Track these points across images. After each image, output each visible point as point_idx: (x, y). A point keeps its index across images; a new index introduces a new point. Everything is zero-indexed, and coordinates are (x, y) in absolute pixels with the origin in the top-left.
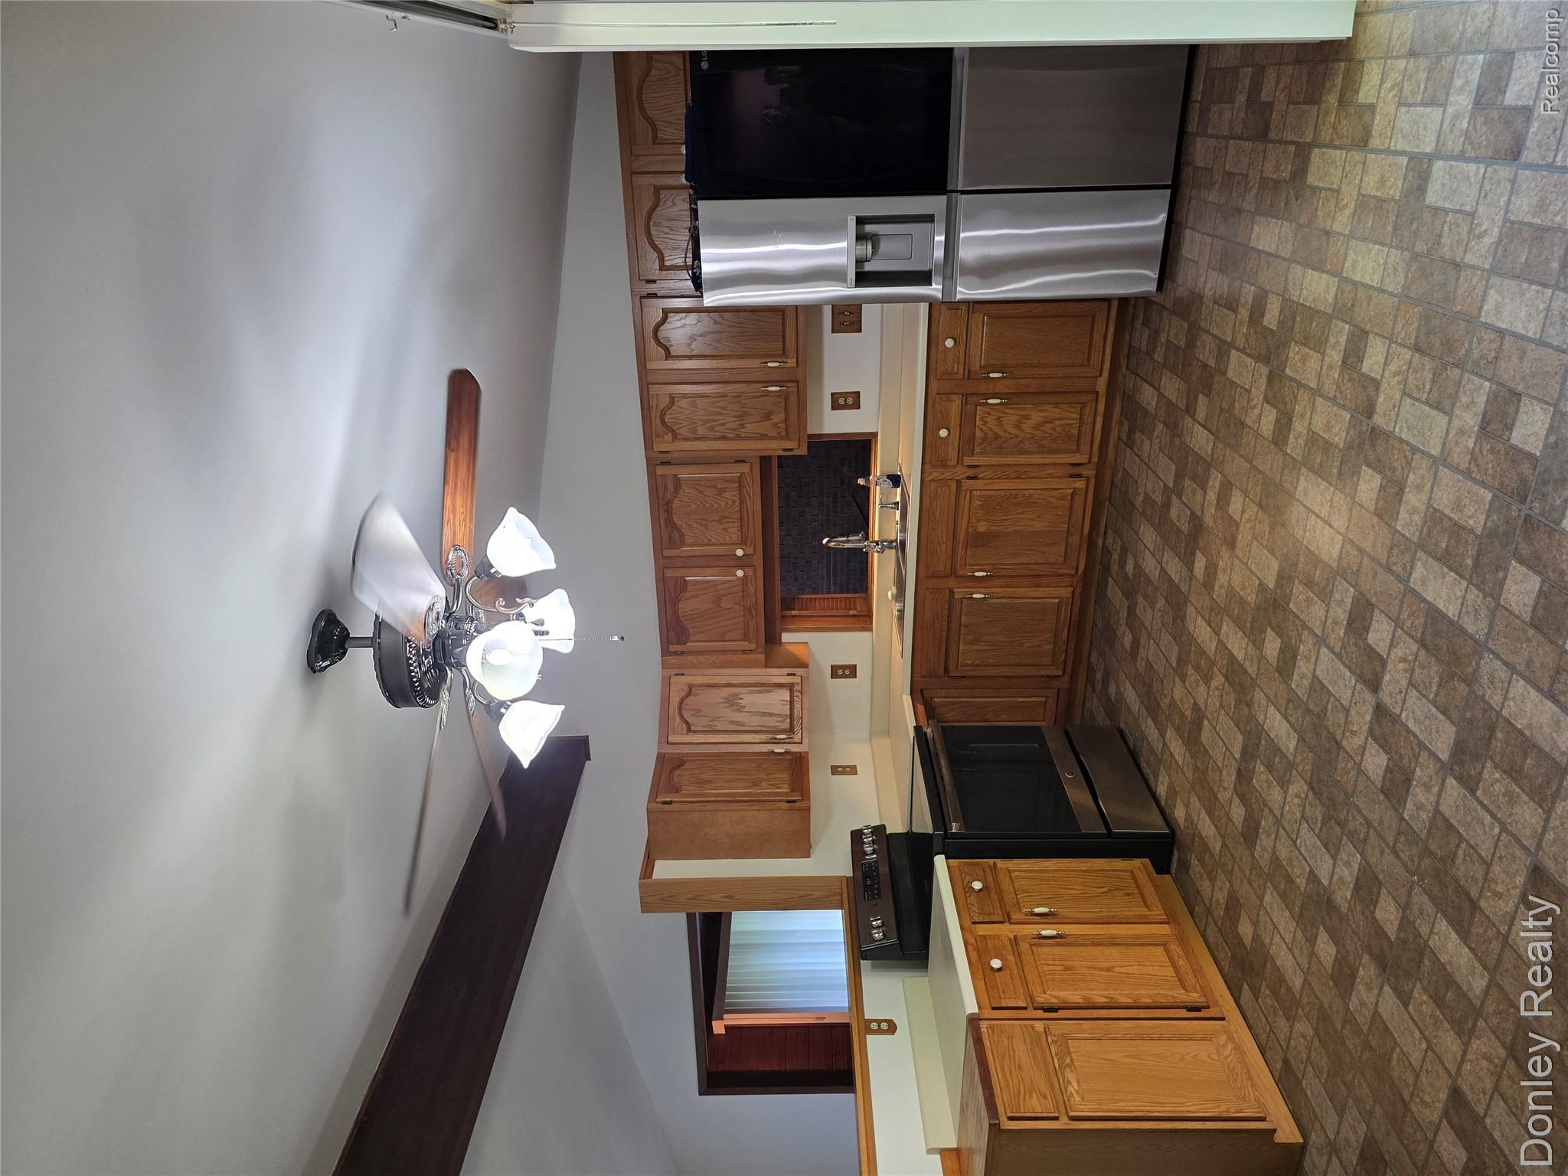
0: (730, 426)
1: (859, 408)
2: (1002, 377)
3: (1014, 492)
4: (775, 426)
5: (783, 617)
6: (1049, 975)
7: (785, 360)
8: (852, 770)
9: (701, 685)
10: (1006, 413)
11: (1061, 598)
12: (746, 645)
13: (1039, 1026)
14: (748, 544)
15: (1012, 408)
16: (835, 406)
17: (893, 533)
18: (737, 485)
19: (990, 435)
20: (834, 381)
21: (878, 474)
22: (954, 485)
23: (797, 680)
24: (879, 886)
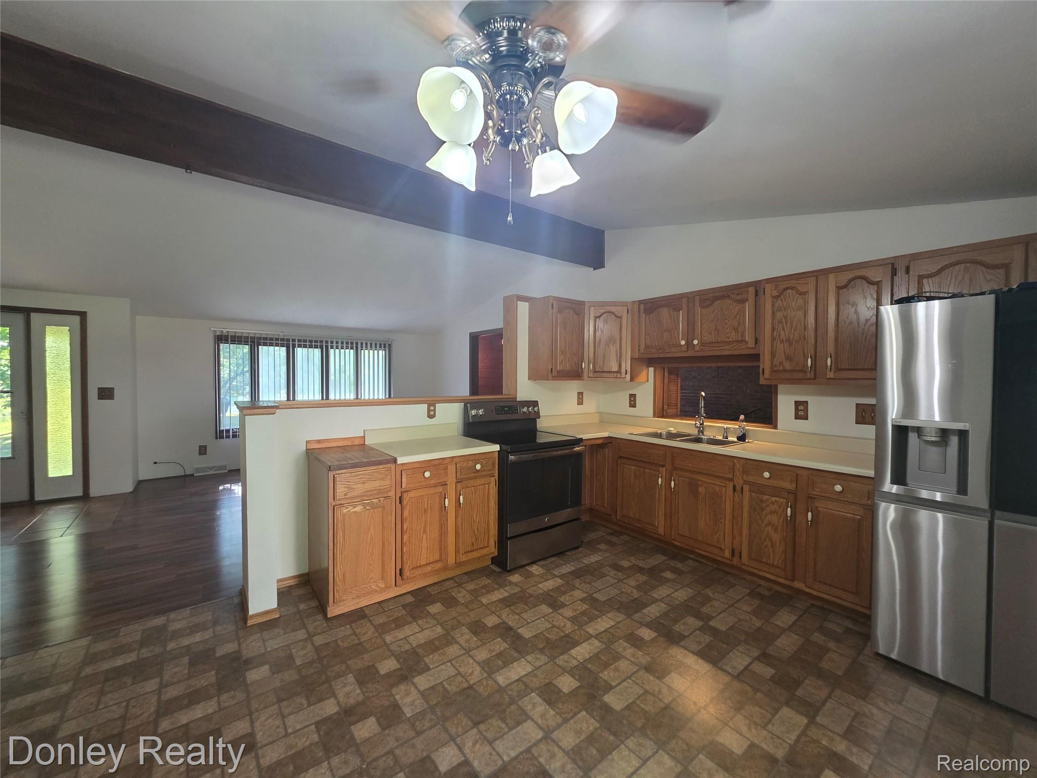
0: (782, 332)
1: (795, 419)
2: (808, 521)
3: (724, 512)
4: (781, 363)
5: (664, 368)
6: (422, 500)
7: (833, 369)
8: (580, 402)
9: (621, 323)
10: (780, 518)
11: (657, 527)
12: (643, 347)
13: (392, 494)
14: (701, 347)
15: (783, 522)
16: (797, 404)
17: (708, 434)
18: (740, 339)
19: (764, 505)
20: (815, 403)
21: (746, 427)
22: (730, 476)
23: (623, 376)
24: (503, 414)
